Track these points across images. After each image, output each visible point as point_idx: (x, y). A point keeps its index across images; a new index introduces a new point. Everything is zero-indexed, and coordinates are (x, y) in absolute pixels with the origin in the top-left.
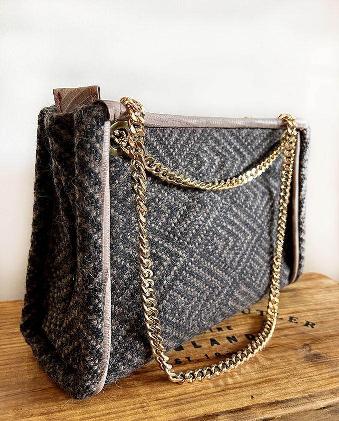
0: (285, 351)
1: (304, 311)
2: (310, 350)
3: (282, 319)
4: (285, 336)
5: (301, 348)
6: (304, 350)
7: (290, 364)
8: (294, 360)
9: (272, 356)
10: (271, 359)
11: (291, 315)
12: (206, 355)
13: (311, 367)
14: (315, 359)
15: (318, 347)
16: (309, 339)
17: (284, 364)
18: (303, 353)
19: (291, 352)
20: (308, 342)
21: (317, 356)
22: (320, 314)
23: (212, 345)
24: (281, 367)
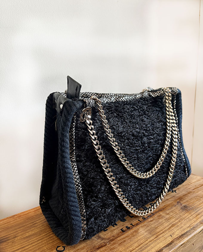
0: (171, 208)
2: (181, 205)
5: (177, 205)
6: (179, 205)
7: (177, 214)
8: (177, 211)
9: (168, 212)
10: (168, 214)
12: (139, 220)
13: (187, 213)
14: (185, 208)
15: (184, 202)
17: (175, 215)
18: (179, 207)
19: (174, 208)
20: (178, 201)
24: (174, 217)
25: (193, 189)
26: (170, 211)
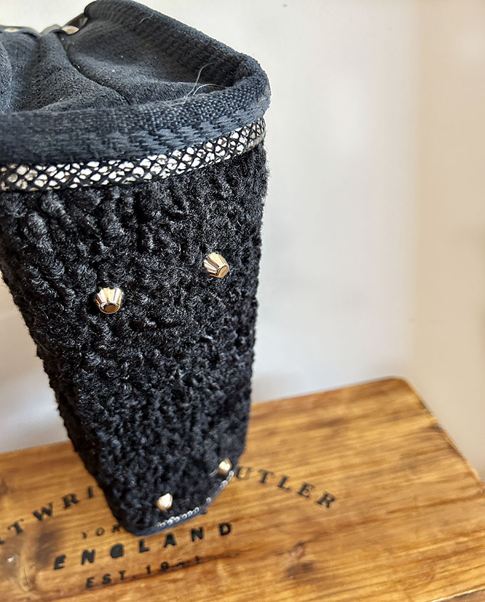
0: (263, 558)
1: (330, 471)
2: (303, 555)
3: (288, 489)
4: (277, 526)
5: (289, 552)
6: (293, 554)
7: (259, 584)
8: (269, 576)
9: (240, 568)
10: (234, 574)
11: (307, 480)
12: (148, 568)
13: (290, 589)
14: (301, 574)
15: (317, 549)
16: (309, 533)
17: (250, 583)
18: (288, 561)
19: (271, 560)
20: (305, 538)
21: (307, 567)
22: (355, 477)
23: (165, 546)
24: (243, 590)
25: (393, 512)
26: (250, 566)
